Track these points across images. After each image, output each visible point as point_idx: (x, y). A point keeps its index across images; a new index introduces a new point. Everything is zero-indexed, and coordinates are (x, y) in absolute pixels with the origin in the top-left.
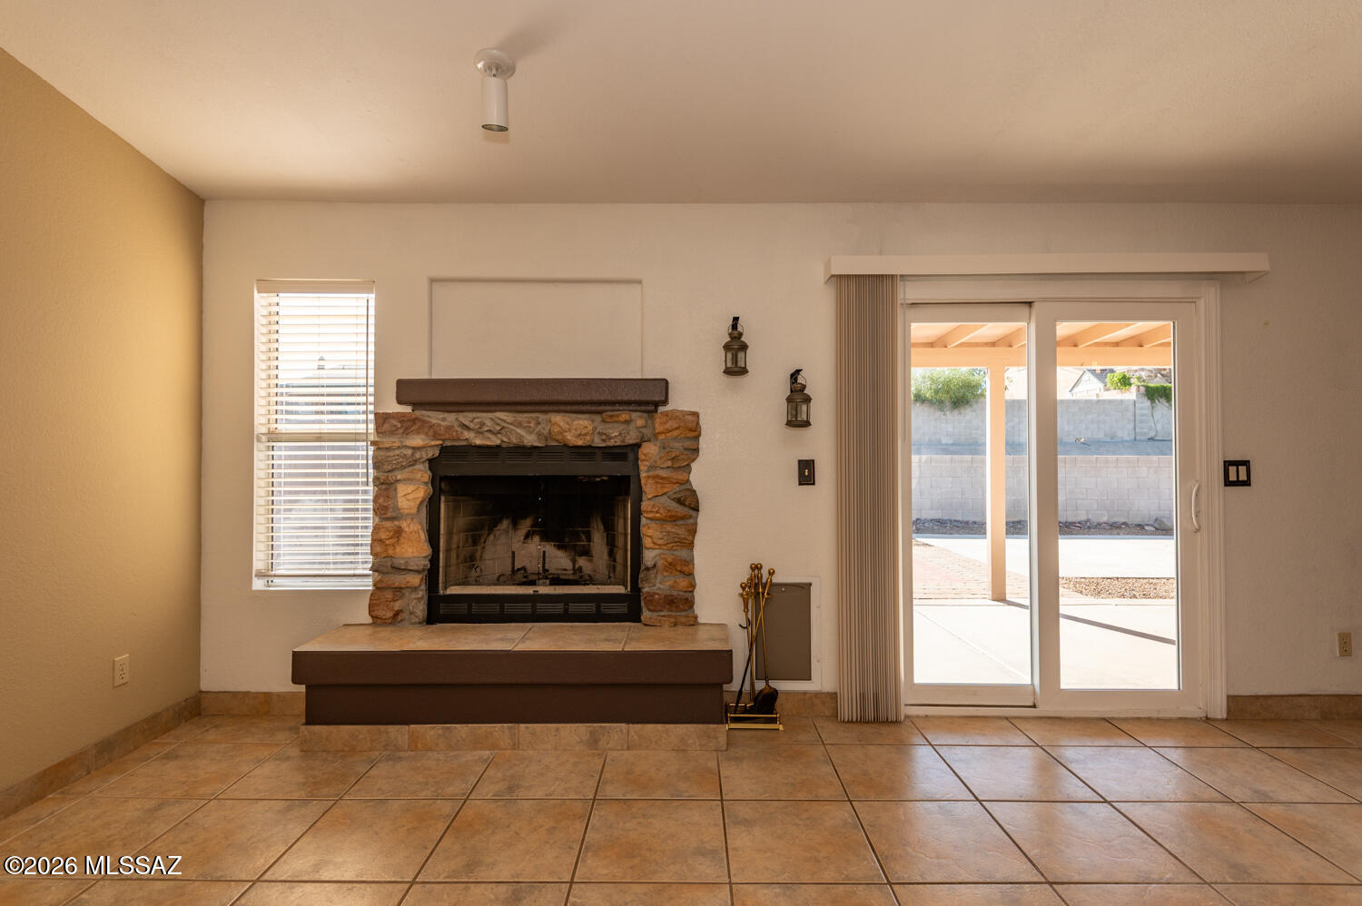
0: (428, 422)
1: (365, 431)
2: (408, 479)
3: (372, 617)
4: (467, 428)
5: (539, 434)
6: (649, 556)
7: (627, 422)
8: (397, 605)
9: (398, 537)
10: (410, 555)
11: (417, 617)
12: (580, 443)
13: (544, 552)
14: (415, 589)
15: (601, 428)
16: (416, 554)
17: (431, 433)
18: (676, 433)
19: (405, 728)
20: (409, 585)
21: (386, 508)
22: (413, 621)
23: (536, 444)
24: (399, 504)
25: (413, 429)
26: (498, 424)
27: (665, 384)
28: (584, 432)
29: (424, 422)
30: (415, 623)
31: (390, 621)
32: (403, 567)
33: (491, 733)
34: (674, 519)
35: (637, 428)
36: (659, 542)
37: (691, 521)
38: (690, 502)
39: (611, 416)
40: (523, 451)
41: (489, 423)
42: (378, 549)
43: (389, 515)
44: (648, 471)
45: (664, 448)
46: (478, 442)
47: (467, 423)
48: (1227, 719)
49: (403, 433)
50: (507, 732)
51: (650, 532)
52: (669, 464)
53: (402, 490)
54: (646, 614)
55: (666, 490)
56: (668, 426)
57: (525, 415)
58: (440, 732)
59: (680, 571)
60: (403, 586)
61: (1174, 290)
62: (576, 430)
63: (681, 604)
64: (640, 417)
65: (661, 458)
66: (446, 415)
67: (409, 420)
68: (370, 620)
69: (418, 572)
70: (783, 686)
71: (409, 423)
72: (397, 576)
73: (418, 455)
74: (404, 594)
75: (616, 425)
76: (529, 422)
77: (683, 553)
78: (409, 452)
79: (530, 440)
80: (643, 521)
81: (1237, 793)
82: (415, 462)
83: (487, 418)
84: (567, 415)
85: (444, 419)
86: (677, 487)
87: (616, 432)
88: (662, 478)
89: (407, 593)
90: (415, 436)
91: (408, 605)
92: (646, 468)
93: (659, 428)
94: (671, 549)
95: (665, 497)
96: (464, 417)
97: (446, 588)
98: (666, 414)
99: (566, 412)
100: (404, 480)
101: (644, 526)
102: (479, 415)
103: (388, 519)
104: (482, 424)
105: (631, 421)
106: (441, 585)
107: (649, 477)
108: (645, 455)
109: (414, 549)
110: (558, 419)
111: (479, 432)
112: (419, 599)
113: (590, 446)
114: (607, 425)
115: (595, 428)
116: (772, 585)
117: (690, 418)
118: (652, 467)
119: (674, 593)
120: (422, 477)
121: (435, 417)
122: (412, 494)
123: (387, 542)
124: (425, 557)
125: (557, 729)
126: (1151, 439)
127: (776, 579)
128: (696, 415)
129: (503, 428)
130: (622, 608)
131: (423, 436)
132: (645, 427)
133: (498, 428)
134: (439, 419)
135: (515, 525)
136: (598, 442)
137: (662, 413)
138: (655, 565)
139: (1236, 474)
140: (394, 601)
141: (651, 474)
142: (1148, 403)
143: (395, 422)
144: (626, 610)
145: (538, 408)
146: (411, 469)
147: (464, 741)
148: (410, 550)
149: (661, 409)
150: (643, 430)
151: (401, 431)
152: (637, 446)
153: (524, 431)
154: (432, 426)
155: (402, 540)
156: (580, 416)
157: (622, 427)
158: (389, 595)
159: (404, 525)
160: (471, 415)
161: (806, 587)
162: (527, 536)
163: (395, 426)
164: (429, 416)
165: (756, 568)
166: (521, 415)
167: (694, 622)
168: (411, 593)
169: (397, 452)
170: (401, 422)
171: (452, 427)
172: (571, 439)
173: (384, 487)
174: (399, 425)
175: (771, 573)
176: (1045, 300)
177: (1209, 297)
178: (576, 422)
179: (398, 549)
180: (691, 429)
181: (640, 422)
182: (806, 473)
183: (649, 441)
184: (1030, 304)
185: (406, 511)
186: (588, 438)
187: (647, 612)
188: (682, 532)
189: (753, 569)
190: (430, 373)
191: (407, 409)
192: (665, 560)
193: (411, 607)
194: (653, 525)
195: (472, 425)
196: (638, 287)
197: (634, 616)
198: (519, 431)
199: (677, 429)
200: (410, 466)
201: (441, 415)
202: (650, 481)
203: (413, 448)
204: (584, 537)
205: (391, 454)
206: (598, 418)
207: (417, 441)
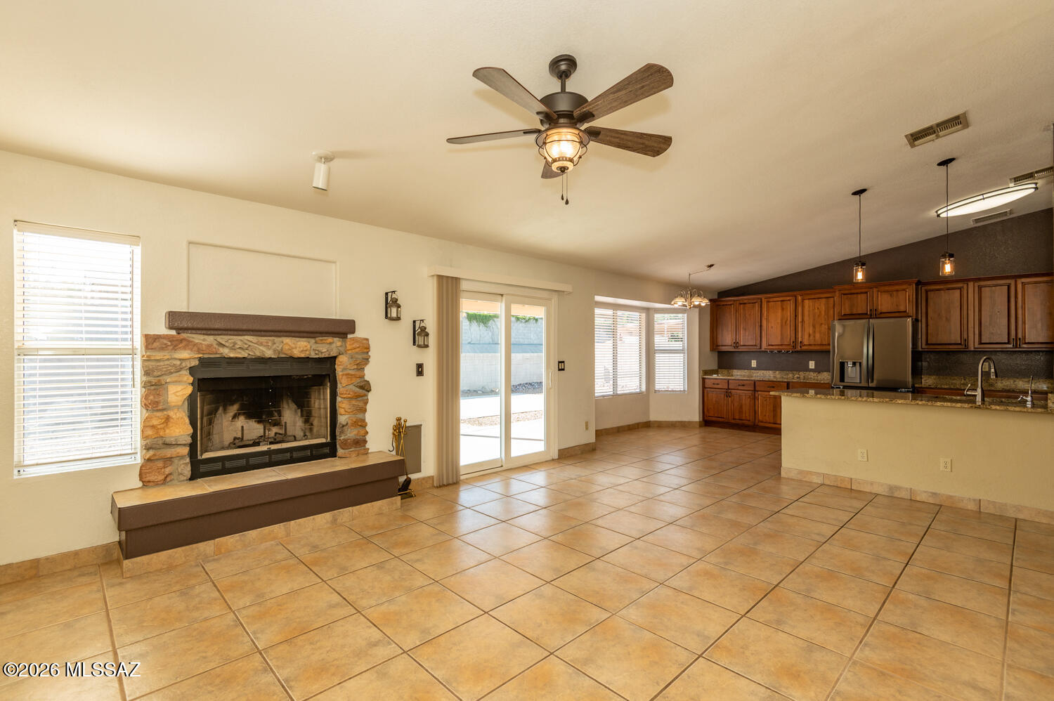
0: (192, 342)
1: (131, 347)
2: (176, 382)
3: (143, 482)
4: (223, 346)
5: (274, 351)
6: (342, 419)
7: (330, 343)
8: (167, 471)
9: (167, 423)
10: (177, 434)
11: (185, 476)
12: (303, 356)
13: (242, 427)
14: (182, 457)
15: (314, 346)
16: (182, 433)
17: (195, 348)
18: (358, 350)
19: (211, 542)
20: (180, 454)
21: (157, 403)
22: (182, 479)
23: (273, 357)
24: (169, 399)
25: (180, 346)
26: (246, 344)
27: (353, 322)
28: (305, 349)
29: (189, 341)
30: (183, 481)
31: (162, 482)
32: (174, 443)
33: (273, 531)
34: (357, 397)
35: (337, 347)
36: (349, 411)
37: (366, 398)
38: (366, 387)
39: (322, 340)
40: (262, 361)
41: (239, 343)
42: (149, 432)
43: (160, 407)
44: (342, 371)
45: (352, 358)
46: (232, 355)
47: (223, 343)
48: (558, 459)
49: (172, 349)
50: (283, 528)
51: (344, 406)
52: (356, 367)
53: (172, 389)
54: (340, 452)
55: (353, 382)
56: (354, 346)
57: (266, 338)
58: (238, 538)
59: (361, 426)
60: (173, 456)
61: (545, 294)
62: (300, 347)
63: (360, 443)
64: (339, 341)
65: (350, 364)
66: (206, 337)
67: (177, 340)
68: (140, 484)
69: (185, 445)
70: (413, 476)
71: (177, 342)
72: (168, 450)
73: (184, 364)
74: (173, 462)
75: (324, 345)
76: (267, 343)
77: (360, 416)
78: (178, 363)
79: (269, 354)
80: (339, 399)
81: (573, 477)
82: (181, 369)
83: (239, 340)
84: (294, 338)
85: (204, 340)
86: (359, 380)
87: (324, 347)
88: (352, 375)
89: (176, 461)
90: (182, 351)
91: (177, 469)
92: (341, 370)
93: (349, 347)
94: (354, 414)
95: (351, 386)
96: (222, 338)
97: (201, 455)
98: (353, 339)
99: (293, 337)
100: (174, 382)
101: (340, 402)
102: (232, 337)
103: (158, 411)
104: (235, 344)
105: (333, 343)
106: (199, 453)
107: (343, 375)
108: (341, 362)
109: (181, 430)
110: (287, 340)
111: (233, 349)
112: (186, 464)
113: (308, 358)
114: (317, 345)
115: (311, 347)
116: (406, 427)
117: (365, 342)
118: (344, 369)
119: (358, 438)
120: (188, 379)
121: (198, 338)
122: (179, 391)
123: (159, 427)
124: (189, 435)
125: (314, 519)
126: (469, 343)
127: (408, 424)
128: (367, 340)
129: (249, 346)
130: (327, 450)
131: (189, 352)
132: (341, 346)
133: (246, 346)
134: (200, 339)
135: (225, 410)
136: (313, 355)
137: (350, 338)
138: (347, 424)
139: (561, 365)
140: (164, 467)
141: (345, 373)
142: (468, 323)
143: (165, 341)
144: (328, 451)
145: (276, 334)
146: (178, 374)
147: (254, 539)
148: (177, 431)
149: (350, 336)
150: (340, 348)
151: (171, 347)
152: (335, 358)
153: (266, 348)
154: (195, 345)
155: (170, 424)
156: (301, 339)
157: (328, 346)
158: (160, 464)
159: (171, 413)
160: (226, 337)
161: (419, 427)
162: (235, 417)
163: (165, 344)
164: (193, 338)
165: (399, 419)
166: (263, 338)
167: (366, 452)
168: (179, 460)
169: (167, 362)
170: (170, 341)
171: (212, 345)
172: (297, 353)
173: (153, 388)
174: (169, 344)
175: (405, 421)
176: (507, 294)
177: (555, 299)
178: (299, 343)
179: (167, 431)
180: (365, 347)
181: (339, 344)
182: (420, 370)
183: (342, 354)
184: (502, 295)
185: (173, 404)
186: (307, 352)
187: (342, 451)
188: (361, 404)
189: (397, 420)
190: (188, 308)
191: (173, 332)
192: (352, 420)
193: (180, 470)
194: (346, 401)
195: (227, 344)
196: (334, 265)
197: (333, 454)
198: (261, 348)
199: (358, 347)
200: (176, 372)
201: (202, 337)
202: (344, 377)
203: (180, 360)
204: (276, 414)
205: (162, 363)
206: (313, 341)
207: (185, 354)
